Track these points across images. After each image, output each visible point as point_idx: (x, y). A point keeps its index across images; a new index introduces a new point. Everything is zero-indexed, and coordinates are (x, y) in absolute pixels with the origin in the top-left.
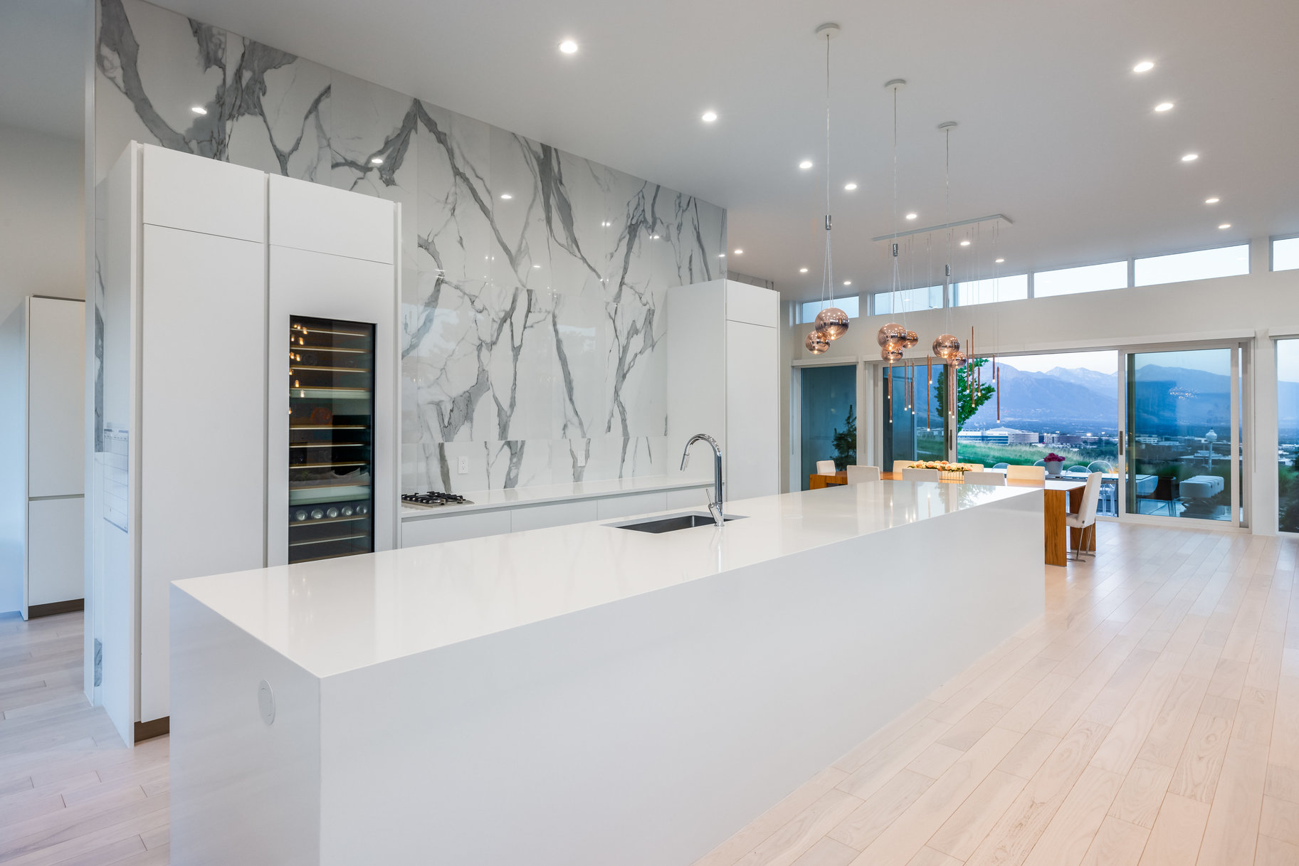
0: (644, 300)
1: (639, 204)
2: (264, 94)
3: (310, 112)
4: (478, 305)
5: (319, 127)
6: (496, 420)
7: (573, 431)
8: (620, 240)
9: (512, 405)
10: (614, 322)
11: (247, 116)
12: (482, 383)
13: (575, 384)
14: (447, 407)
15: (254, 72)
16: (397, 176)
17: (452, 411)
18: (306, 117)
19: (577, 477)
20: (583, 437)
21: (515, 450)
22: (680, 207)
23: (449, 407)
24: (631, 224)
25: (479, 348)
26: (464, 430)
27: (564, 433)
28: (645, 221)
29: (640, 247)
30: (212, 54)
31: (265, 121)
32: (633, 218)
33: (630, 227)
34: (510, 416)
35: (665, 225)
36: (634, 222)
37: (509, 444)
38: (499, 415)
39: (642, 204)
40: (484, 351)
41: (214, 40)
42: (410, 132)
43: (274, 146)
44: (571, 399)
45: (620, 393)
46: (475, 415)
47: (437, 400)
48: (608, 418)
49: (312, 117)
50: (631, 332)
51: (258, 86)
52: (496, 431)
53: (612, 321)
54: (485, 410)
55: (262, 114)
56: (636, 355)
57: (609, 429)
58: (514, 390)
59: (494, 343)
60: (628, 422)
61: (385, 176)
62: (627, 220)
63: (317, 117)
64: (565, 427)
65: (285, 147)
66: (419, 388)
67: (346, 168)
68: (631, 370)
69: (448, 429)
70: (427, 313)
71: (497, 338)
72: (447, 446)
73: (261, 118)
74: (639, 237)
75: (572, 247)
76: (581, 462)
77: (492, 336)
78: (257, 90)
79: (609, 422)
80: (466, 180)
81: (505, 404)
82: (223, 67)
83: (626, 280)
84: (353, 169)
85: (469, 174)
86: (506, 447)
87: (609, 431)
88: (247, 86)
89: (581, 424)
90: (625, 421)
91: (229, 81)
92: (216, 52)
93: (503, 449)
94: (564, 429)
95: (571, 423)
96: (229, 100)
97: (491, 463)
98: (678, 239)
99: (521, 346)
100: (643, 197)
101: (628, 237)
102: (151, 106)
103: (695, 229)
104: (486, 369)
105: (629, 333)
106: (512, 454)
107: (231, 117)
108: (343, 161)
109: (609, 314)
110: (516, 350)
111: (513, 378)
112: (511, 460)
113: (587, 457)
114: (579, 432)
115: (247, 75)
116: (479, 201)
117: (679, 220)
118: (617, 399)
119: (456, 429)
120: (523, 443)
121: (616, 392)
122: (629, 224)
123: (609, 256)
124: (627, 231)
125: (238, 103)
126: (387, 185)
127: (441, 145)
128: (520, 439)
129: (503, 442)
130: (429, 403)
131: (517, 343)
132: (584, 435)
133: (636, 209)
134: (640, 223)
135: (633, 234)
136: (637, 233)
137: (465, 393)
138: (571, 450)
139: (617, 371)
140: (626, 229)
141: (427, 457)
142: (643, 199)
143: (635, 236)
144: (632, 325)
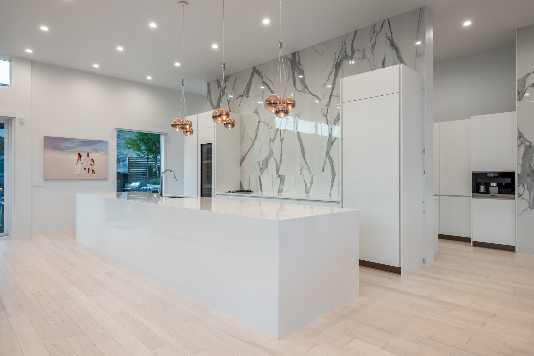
1: (342, 49)
3: (233, 86)
4: (270, 127)
6: (275, 167)
7: (305, 172)
8: (330, 75)
9: (281, 162)
10: (326, 117)
11: (224, 96)
12: (271, 154)
13: (306, 151)
14: (261, 163)
16: (249, 94)
17: (262, 164)
18: (233, 89)
19: (307, 192)
20: (310, 174)
21: (282, 179)
22: (374, 33)
23: (262, 163)
24: (337, 63)
25: (270, 141)
26: (266, 171)
27: (301, 172)
28: (347, 55)
29: (343, 72)
30: (219, 86)
32: (338, 59)
33: (336, 65)
34: (280, 166)
35: (361, 51)
36: (338, 61)
37: (279, 176)
38: (276, 165)
39: (344, 48)
40: (271, 142)
41: (220, 82)
42: (252, 78)
43: (227, 100)
44: (304, 157)
45: (330, 152)
46: (269, 166)
47: (258, 161)
48: (322, 165)
50: (337, 120)
52: (275, 171)
53: (325, 117)
54: (272, 164)
55: (226, 94)
57: (323, 170)
58: (281, 155)
59: (274, 139)
60: (335, 167)
61: (247, 95)
62: (335, 62)
64: (301, 169)
65: (229, 99)
66: (254, 158)
68: (337, 140)
69: (261, 171)
70: (256, 134)
71: (276, 137)
72: (261, 176)
74: (342, 67)
75: (304, 89)
76: (308, 185)
77: (274, 136)
79: (324, 167)
80: (266, 84)
81: (278, 162)
83: (333, 94)
84: (240, 97)
85: (267, 81)
86: (278, 177)
87: (324, 171)
89: (309, 168)
90: (333, 166)
94: (301, 170)
95: (304, 168)
97: (274, 183)
98: (373, 53)
99: (283, 138)
100: (345, 44)
101: (335, 71)
102: (212, 103)
103: (389, 39)
104: (272, 149)
105: (335, 121)
106: (281, 180)
107: (222, 97)
109: (323, 114)
110: (282, 140)
111: (281, 151)
112: (280, 182)
113: (312, 183)
114: (308, 172)
116: (270, 90)
117: (373, 41)
118: (328, 155)
119: (264, 170)
120: (285, 176)
121: (328, 152)
123: (323, 86)
124: (334, 68)
126: (247, 98)
127: (260, 77)
128: (283, 175)
129: (278, 175)
130: (257, 162)
131: (282, 137)
132: (310, 173)
133: (340, 53)
134: (343, 59)
135: (338, 67)
136: (341, 66)
137: (266, 158)
138: (304, 180)
139: (328, 141)
140: (334, 67)
141: (256, 180)
142: (345, 45)
143: (339, 68)
144: (337, 115)
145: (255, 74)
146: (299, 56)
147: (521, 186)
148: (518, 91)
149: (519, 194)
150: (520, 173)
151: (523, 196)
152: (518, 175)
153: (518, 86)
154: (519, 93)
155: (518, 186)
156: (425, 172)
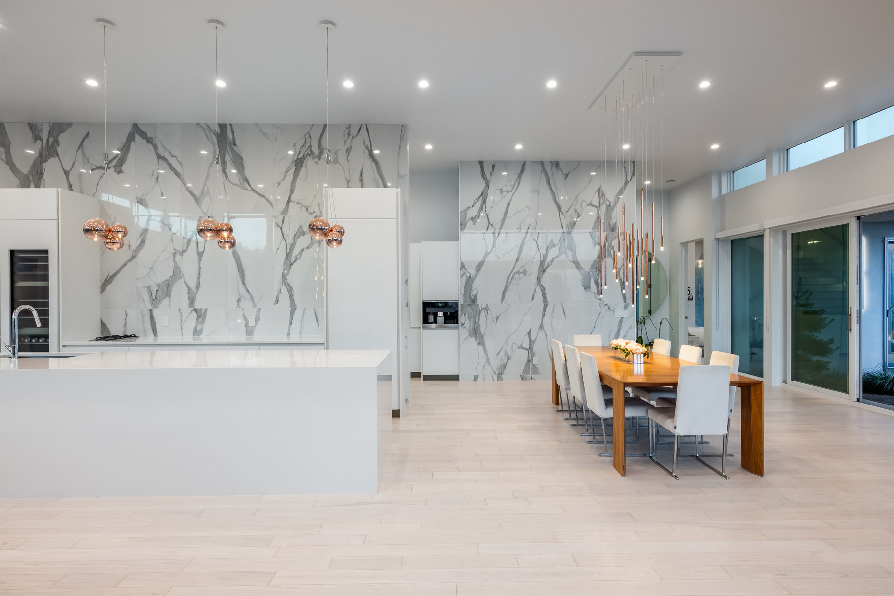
0: (310, 210)
1: (305, 143)
2: (58, 146)
3: (79, 148)
5: (84, 154)
6: (187, 296)
7: (246, 304)
8: (287, 172)
9: (198, 287)
10: (281, 229)
11: (51, 158)
12: (177, 273)
13: (247, 273)
14: (154, 288)
15: (54, 137)
16: (123, 168)
17: (157, 291)
18: (78, 151)
19: (249, 331)
20: (254, 307)
21: (201, 315)
22: (349, 135)
23: (156, 289)
24: (298, 158)
25: (175, 255)
26: (165, 301)
27: (238, 304)
28: (312, 153)
29: (306, 173)
30: (37, 135)
31: (59, 158)
32: (299, 154)
33: (296, 161)
34: (196, 294)
35: (333, 152)
36: (300, 156)
37: (196, 310)
38: (188, 293)
39: (308, 141)
40: (178, 257)
41: (38, 129)
42: (131, 142)
43: (63, 169)
44: (243, 283)
45: (288, 277)
46: (172, 293)
47: (148, 285)
48: (276, 294)
49: (80, 150)
50: (298, 234)
51: (56, 143)
52: (186, 302)
53: (279, 229)
54: (179, 292)
55: (58, 156)
56: (303, 250)
57: (277, 301)
58: (199, 277)
59: (184, 251)
60: (295, 297)
61: (117, 169)
63: (83, 150)
64: (239, 300)
65: (67, 168)
66: (137, 279)
67: (97, 170)
68: (298, 261)
69: (155, 301)
70: (141, 238)
71: (187, 248)
72: (155, 311)
73: (57, 158)
74: (306, 166)
75: (244, 184)
76: (252, 323)
77: (183, 247)
78: (55, 145)
80: (164, 159)
81: (193, 287)
82: (41, 140)
83: (293, 198)
84: (100, 170)
85: (167, 156)
86: (194, 312)
87: (277, 303)
88: (52, 145)
89: (252, 298)
90: (293, 296)
91: (44, 145)
92: (39, 134)
93: (192, 313)
94: (238, 302)
95: (244, 298)
96: (44, 154)
97: (183, 321)
98: (348, 159)
99: (203, 252)
100: (310, 137)
101: (294, 168)
102: (15, 166)
103: (367, 148)
104: (179, 266)
105: (295, 235)
106: (198, 316)
107: (45, 161)
108: (95, 167)
109: (277, 223)
110: (200, 255)
111: (198, 271)
112: (197, 319)
113: (257, 320)
114: (250, 304)
115: (51, 140)
116: (175, 171)
117: (348, 145)
118: (284, 281)
119: (160, 301)
120: (206, 310)
121: (284, 277)
122: (295, 158)
123: (276, 185)
124: (293, 164)
125: (48, 154)
126: (118, 174)
127: (150, 144)
128: (204, 307)
129: (192, 309)
130: (143, 287)
131: (201, 250)
132: (255, 305)
133: (302, 147)
134: (307, 156)
135: (300, 165)
136: (304, 164)
137: (165, 280)
138: (244, 315)
139: (285, 262)
140: (293, 162)
141: (143, 317)
142: (310, 139)
143: (302, 166)
144: (299, 229)
145: (137, 137)
146: (233, 132)
147: (464, 315)
148: (461, 222)
149: (462, 323)
150: (462, 303)
151: (464, 325)
152: (461, 304)
153: (461, 217)
154: (462, 225)
155: (462, 315)
156: (407, 305)
